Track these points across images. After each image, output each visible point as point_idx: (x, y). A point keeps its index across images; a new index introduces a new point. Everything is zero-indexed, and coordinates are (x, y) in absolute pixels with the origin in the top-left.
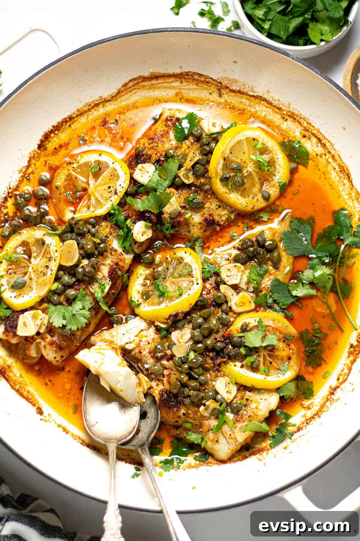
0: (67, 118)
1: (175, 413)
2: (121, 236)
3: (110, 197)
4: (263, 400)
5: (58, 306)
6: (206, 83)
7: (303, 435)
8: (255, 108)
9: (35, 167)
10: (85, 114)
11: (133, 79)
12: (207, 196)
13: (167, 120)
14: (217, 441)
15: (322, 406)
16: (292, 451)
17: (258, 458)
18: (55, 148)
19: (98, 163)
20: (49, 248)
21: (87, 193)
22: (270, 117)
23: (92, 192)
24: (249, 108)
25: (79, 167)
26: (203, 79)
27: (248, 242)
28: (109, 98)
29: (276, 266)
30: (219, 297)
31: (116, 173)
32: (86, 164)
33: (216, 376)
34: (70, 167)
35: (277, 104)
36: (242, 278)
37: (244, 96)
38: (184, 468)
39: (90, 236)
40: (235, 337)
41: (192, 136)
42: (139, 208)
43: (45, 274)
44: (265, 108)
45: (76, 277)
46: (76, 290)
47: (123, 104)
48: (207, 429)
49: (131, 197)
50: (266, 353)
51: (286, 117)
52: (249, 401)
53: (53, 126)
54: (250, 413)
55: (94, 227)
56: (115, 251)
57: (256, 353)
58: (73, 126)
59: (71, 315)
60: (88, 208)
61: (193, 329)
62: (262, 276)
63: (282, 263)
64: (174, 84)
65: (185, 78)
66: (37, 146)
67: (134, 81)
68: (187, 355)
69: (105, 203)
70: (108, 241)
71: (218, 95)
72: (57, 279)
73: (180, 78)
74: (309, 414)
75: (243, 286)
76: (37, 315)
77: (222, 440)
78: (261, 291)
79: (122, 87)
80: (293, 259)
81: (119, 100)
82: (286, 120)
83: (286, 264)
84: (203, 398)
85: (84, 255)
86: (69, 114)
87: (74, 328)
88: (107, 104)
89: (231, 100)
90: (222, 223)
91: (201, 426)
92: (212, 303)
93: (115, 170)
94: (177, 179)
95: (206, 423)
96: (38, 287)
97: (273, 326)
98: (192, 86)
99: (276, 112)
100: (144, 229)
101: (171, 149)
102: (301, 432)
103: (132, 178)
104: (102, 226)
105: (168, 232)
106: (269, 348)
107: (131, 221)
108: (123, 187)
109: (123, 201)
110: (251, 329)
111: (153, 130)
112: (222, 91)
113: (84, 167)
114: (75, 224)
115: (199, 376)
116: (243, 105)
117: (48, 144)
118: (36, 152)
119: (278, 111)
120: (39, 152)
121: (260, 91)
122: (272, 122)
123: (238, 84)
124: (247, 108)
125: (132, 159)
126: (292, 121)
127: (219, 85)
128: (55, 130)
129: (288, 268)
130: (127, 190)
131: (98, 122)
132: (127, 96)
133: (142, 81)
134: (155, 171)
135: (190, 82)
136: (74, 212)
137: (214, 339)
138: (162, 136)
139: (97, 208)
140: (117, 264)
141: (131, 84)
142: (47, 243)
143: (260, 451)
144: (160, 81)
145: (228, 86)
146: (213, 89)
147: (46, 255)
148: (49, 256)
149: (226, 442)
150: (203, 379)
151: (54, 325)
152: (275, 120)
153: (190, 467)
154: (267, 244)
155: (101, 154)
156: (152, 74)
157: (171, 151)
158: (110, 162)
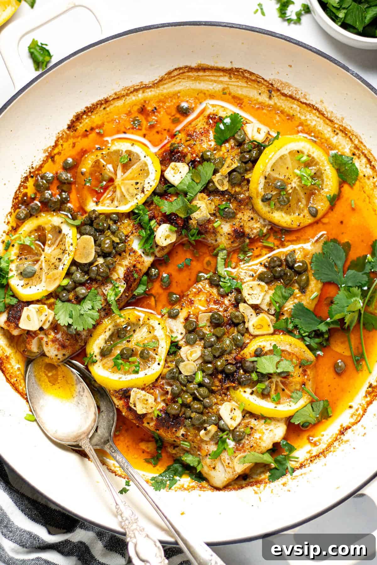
0: (102, 100)
1: (174, 433)
2: (143, 237)
3: (136, 194)
4: (268, 431)
5: (66, 303)
6: (256, 83)
7: (305, 474)
8: (305, 116)
9: (62, 147)
10: (123, 98)
11: (178, 68)
12: (240, 206)
13: (209, 117)
14: (214, 468)
15: (330, 445)
16: (290, 489)
17: (254, 490)
18: (86, 131)
19: (129, 153)
20: (65, 239)
21: (113, 185)
22: (320, 128)
23: (118, 184)
24: (299, 115)
25: (108, 154)
26: (253, 78)
27: (276, 260)
28: (150, 85)
29: (303, 290)
30: (237, 317)
31: (146, 168)
32: (117, 152)
33: (223, 400)
34: (99, 153)
35: (329, 116)
36: (265, 298)
37: (296, 102)
38: (176, 489)
39: (109, 233)
40: (247, 361)
41: (233, 139)
42: (165, 210)
43: (56, 268)
44: (316, 118)
45: (89, 275)
46: (88, 288)
47: (165, 91)
48: (205, 454)
49: (159, 197)
50: (279, 379)
51: (338, 131)
52: (253, 431)
53: (87, 108)
54: (252, 443)
55: (115, 222)
56: (134, 252)
57: (269, 379)
58: (108, 109)
59: (78, 315)
60: (112, 201)
61: (205, 347)
62: (286, 299)
63: (310, 287)
64: (221, 79)
65: (234, 74)
66: (66, 127)
67: (180, 70)
68: (195, 374)
69: (130, 200)
70: (128, 241)
71: (268, 97)
72: (69, 274)
73: (230, 74)
74: (315, 451)
75: (265, 307)
76: (42, 311)
77: (219, 467)
78: (283, 314)
79: (166, 74)
80: (322, 285)
81: (161, 87)
82: (337, 134)
83: (314, 289)
84: (204, 422)
85: (100, 253)
86: (106, 96)
87: (80, 328)
88: (148, 90)
89: (281, 103)
90: (253, 236)
91: (199, 449)
92: (229, 321)
93: (146, 165)
94: (211, 184)
95: (205, 447)
96: (48, 280)
97: (290, 351)
98: (242, 83)
99: (327, 124)
100: (168, 233)
101: (208, 151)
102: (303, 470)
103: (162, 176)
104: (123, 223)
105: (193, 239)
106: (283, 375)
107: (156, 222)
108: (151, 186)
109: (149, 200)
110: (266, 354)
111: (192, 125)
112: (273, 93)
113: (114, 155)
114: (96, 218)
115: (204, 399)
116: (294, 111)
117: (78, 125)
118: (65, 132)
119: (330, 123)
120: (68, 132)
121: (313, 99)
122: (322, 134)
123: (290, 89)
124: (297, 115)
125: (166, 154)
126: (343, 136)
127: (270, 86)
128: (89, 112)
129: (316, 294)
130: (155, 190)
131: (136, 108)
132: (170, 84)
133: (188, 72)
134: (188, 172)
135: (240, 79)
136: (97, 203)
137: (226, 360)
138: (201, 134)
139: (122, 203)
140: (134, 266)
141: (176, 73)
142: (63, 232)
143: (258, 482)
144: (207, 73)
145: (279, 88)
146: (263, 90)
147: (59, 246)
148: (63, 247)
149: (223, 469)
150: (207, 402)
151: (59, 322)
152: (326, 132)
153: (182, 488)
154: (296, 265)
155: (133, 144)
156: (199, 65)
157: (209, 153)
158: (142, 156)
